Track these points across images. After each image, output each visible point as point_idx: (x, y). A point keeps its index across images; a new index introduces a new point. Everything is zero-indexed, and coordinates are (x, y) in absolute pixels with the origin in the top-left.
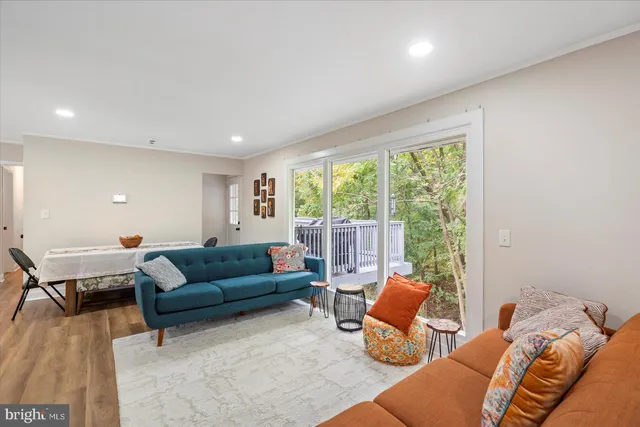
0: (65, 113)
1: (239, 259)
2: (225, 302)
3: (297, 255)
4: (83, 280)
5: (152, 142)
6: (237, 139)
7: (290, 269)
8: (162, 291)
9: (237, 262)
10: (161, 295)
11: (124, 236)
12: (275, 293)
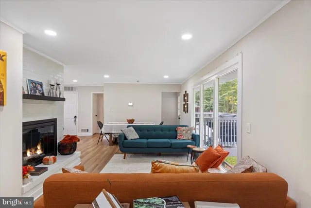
0: (106, 76)
1: (162, 131)
2: (147, 147)
3: (189, 132)
4: (114, 133)
5: (138, 81)
6: (166, 77)
7: (184, 138)
8: (127, 139)
9: (161, 132)
10: (126, 141)
11: (128, 119)
12: (170, 147)
